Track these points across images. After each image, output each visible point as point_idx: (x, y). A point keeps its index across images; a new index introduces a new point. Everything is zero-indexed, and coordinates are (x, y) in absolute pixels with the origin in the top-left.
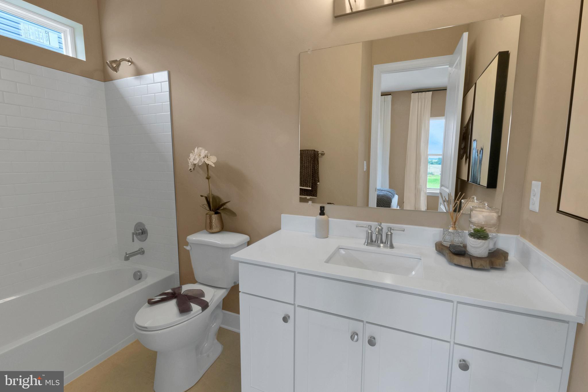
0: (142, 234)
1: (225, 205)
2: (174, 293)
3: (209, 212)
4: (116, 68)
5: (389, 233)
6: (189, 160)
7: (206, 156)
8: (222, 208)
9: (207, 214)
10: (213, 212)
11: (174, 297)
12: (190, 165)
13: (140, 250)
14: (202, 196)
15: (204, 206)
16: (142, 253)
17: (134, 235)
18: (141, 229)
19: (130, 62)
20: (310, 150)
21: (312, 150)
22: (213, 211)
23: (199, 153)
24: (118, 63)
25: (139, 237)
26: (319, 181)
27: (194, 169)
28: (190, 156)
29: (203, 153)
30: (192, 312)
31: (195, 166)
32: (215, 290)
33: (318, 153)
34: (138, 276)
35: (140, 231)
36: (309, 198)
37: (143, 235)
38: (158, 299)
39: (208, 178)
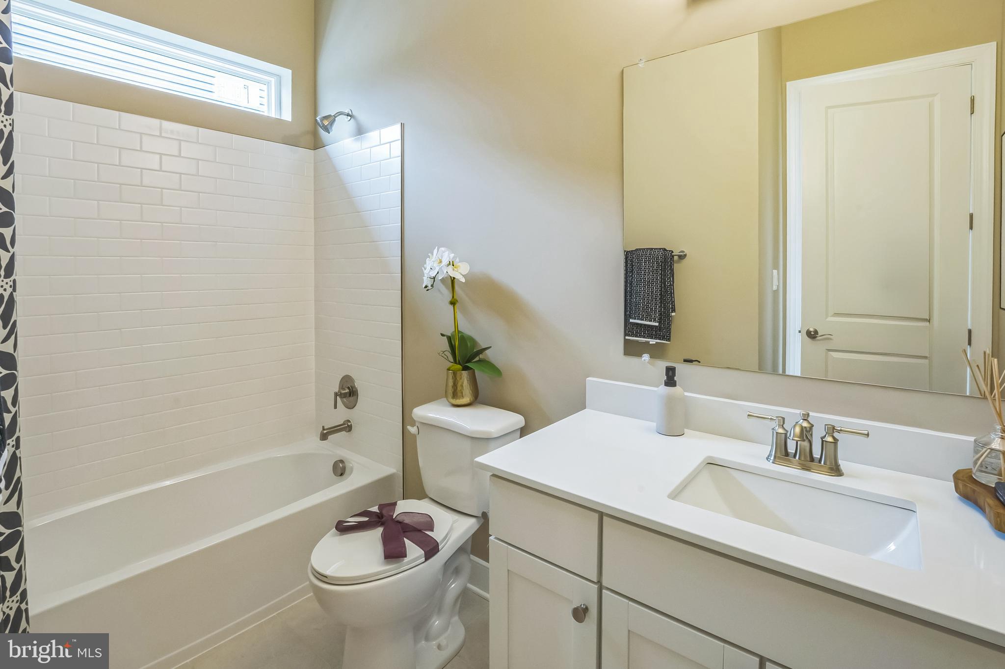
0: (350, 396)
1: (481, 353)
2: (379, 515)
3: (453, 365)
4: (329, 127)
5: (830, 439)
6: (424, 270)
7: (451, 264)
8: (477, 359)
9: (449, 370)
10: (459, 367)
11: (380, 523)
12: (425, 278)
13: (345, 424)
14: (442, 335)
15: (445, 355)
16: (348, 429)
17: (338, 397)
18: (349, 388)
19: (349, 116)
20: (655, 249)
21: (660, 249)
22: (460, 364)
23: (440, 258)
24: (332, 118)
25: (345, 400)
26: (674, 310)
27: (432, 286)
28: (425, 263)
29: (447, 256)
30: (406, 560)
31: (434, 281)
32: (456, 517)
33: (671, 255)
34: (340, 469)
35: (347, 391)
36: (655, 343)
37: (351, 399)
38: (353, 521)
39: (453, 303)
